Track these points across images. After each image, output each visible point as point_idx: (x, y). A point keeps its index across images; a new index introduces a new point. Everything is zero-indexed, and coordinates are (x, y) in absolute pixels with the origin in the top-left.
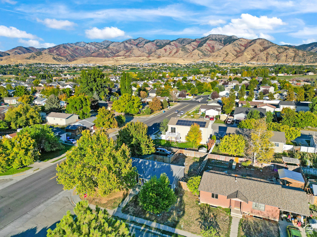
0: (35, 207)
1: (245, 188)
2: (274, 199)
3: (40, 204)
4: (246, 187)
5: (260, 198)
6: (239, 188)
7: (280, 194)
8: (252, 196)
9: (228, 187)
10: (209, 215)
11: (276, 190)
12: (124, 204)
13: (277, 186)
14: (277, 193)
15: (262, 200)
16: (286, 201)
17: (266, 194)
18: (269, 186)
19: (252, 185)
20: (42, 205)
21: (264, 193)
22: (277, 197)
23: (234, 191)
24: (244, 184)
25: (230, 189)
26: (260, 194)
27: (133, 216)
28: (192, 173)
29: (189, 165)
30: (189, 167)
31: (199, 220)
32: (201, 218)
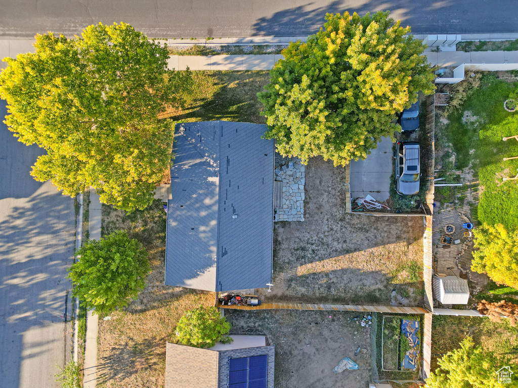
10: (149, 357)
27: (103, 228)
28: (308, 286)
29: (354, 265)
30: (339, 268)
31: (131, 343)
32: (135, 345)
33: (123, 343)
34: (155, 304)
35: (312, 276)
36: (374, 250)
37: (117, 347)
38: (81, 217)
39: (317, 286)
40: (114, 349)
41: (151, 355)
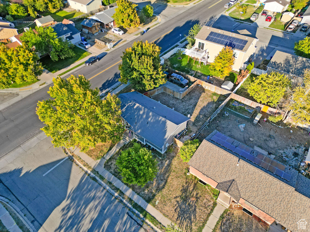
0: (28, 140)
1: (244, 178)
2: (275, 205)
3: (34, 136)
4: (246, 177)
5: (257, 198)
6: (237, 176)
7: (286, 200)
8: (249, 193)
9: (224, 170)
10: (192, 195)
11: (284, 193)
12: (109, 156)
13: (289, 188)
14: (283, 198)
15: (258, 201)
16: (291, 212)
17: (268, 195)
18: (279, 184)
19: (256, 177)
20: (35, 138)
21: (267, 193)
22: (280, 204)
23: (229, 178)
24: (246, 173)
25: (225, 174)
26: (260, 193)
27: (113, 174)
28: (200, 121)
29: (202, 107)
30: (200, 110)
31: (178, 199)
32: (181, 197)
33: (176, 203)
34: (167, 175)
35: (197, 118)
36: (200, 100)
37: (176, 207)
38: (100, 180)
39: (202, 119)
40: (175, 210)
41: (191, 193)
